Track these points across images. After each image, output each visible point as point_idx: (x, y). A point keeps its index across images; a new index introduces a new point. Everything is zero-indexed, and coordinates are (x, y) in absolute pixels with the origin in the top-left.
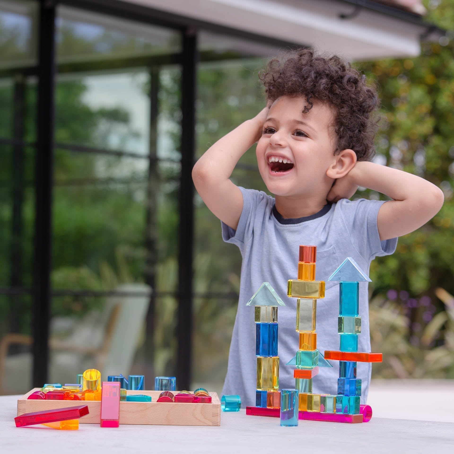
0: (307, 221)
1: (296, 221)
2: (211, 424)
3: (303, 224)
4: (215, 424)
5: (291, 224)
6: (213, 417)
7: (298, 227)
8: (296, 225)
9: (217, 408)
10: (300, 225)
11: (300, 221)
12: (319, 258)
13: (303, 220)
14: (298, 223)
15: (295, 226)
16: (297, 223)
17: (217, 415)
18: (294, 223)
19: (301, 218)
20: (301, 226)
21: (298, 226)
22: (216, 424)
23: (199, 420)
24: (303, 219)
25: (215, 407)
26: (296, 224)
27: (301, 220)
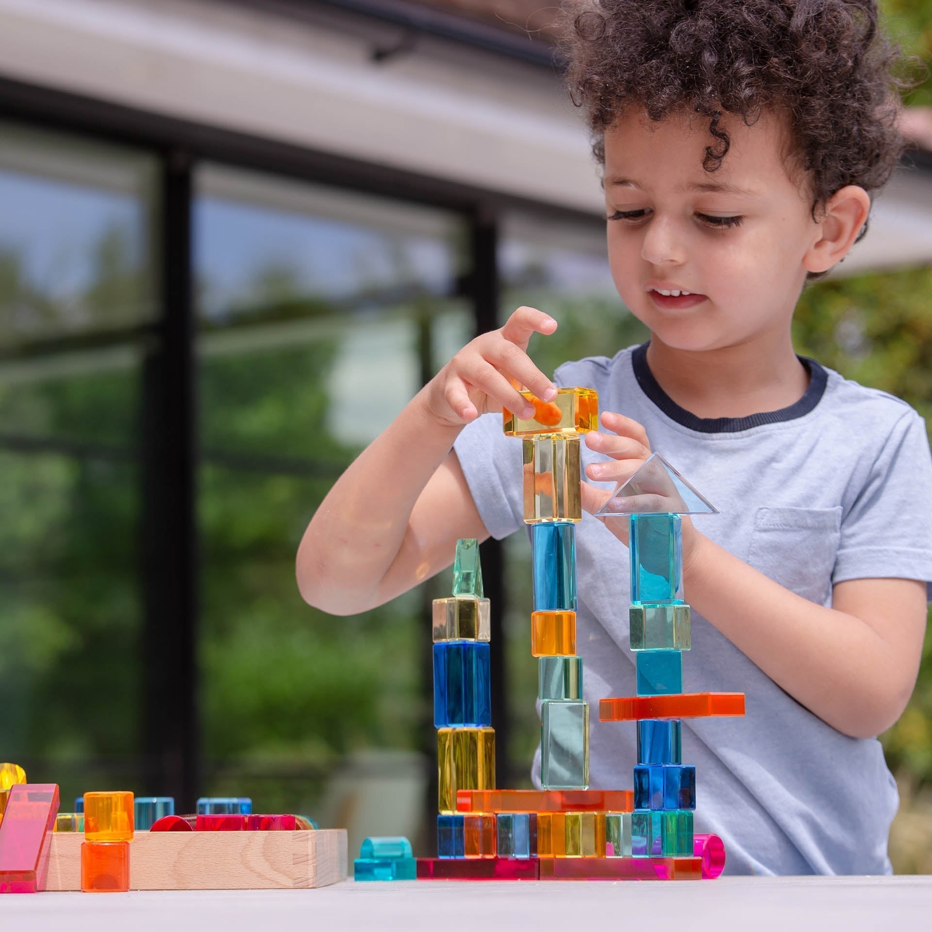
0: (768, 423)
1: (739, 424)
2: (290, 883)
3: (758, 432)
4: (301, 884)
5: (724, 432)
6: (294, 864)
7: (743, 440)
8: (737, 434)
9: (305, 840)
10: (750, 435)
11: (750, 425)
12: (791, 527)
13: (758, 421)
14: (745, 429)
15: (736, 438)
16: (741, 430)
17: (305, 858)
18: (733, 430)
19: (751, 416)
20: (752, 437)
21: (743, 438)
22: (305, 884)
23: (260, 875)
24: (758, 418)
25: (300, 839)
26: (737, 431)
27: (751, 422)
